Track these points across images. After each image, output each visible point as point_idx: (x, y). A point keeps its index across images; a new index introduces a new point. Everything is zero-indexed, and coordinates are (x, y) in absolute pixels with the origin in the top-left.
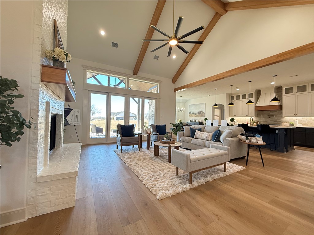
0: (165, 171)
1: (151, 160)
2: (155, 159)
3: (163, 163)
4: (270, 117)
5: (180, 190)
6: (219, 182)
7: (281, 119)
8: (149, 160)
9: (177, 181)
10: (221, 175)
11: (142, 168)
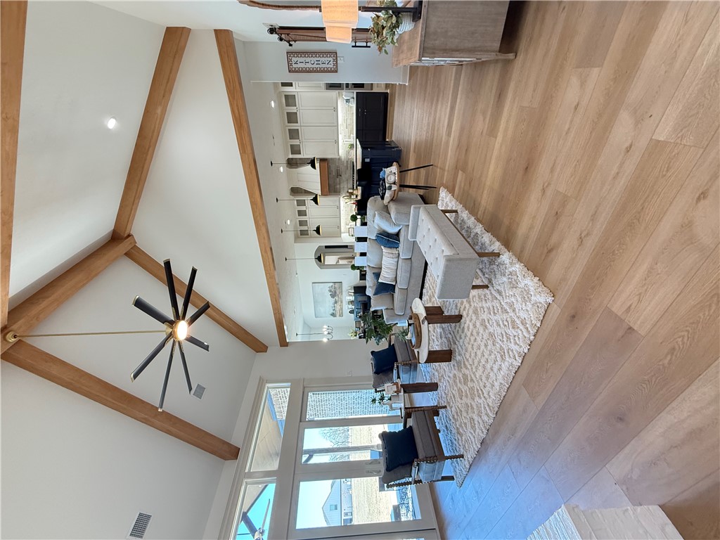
0: (485, 316)
1: (466, 363)
2: (460, 355)
3: (466, 330)
4: (339, 175)
5: (518, 267)
6: (480, 212)
7: (343, 160)
8: (467, 368)
9: (501, 281)
10: (464, 215)
11: (491, 374)
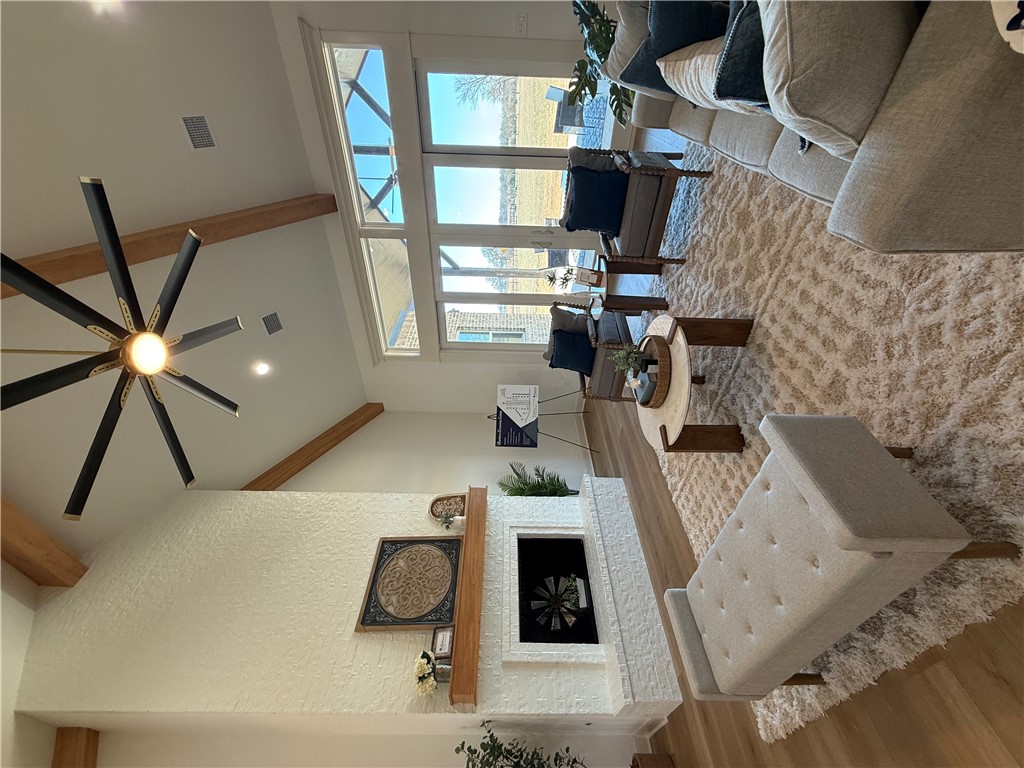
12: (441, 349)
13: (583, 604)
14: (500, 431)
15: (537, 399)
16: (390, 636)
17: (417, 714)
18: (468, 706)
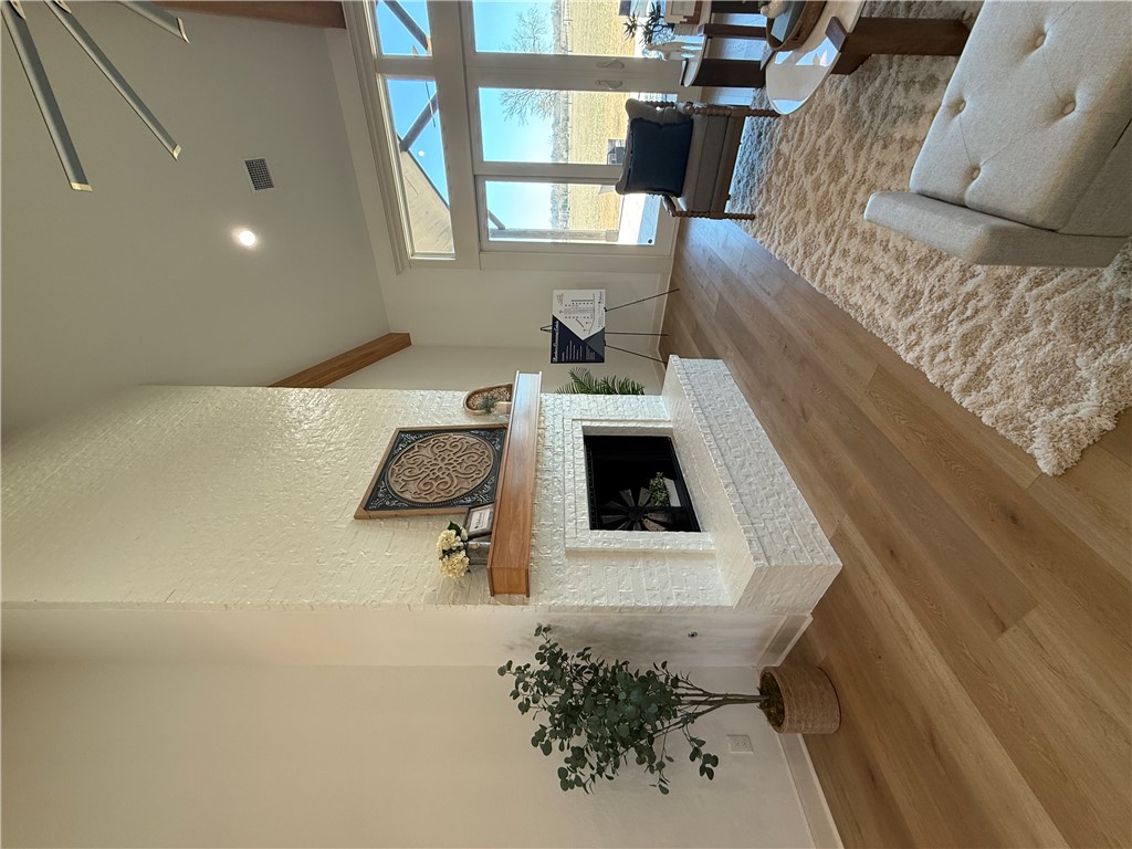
12: (481, 250)
13: (675, 502)
14: (556, 345)
15: (603, 305)
16: (406, 524)
17: (442, 607)
18: (517, 597)
